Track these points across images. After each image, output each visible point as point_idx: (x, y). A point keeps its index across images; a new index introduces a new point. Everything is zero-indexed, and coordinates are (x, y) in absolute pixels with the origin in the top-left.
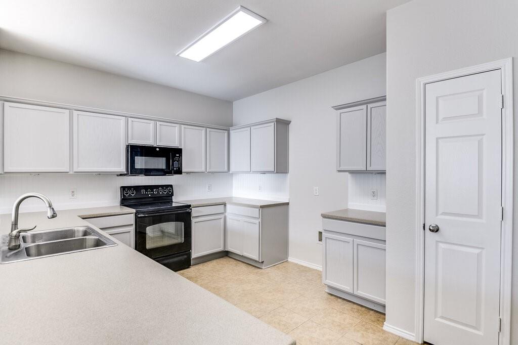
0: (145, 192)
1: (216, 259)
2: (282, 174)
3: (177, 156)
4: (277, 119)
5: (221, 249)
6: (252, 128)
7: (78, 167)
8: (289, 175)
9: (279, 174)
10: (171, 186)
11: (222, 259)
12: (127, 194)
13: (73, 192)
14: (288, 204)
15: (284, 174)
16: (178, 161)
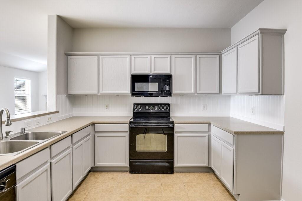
0: (149, 108)
1: (201, 172)
2: (276, 96)
3: (168, 81)
4: (260, 29)
5: (205, 164)
6: (238, 47)
7: (102, 91)
8: (284, 97)
9: (265, 96)
10: (169, 105)
11: (206, 174)
12: (136, 109)
13: (107, 106)
14: (282, 133)
15: (278, 96)
16: (168, 85)
